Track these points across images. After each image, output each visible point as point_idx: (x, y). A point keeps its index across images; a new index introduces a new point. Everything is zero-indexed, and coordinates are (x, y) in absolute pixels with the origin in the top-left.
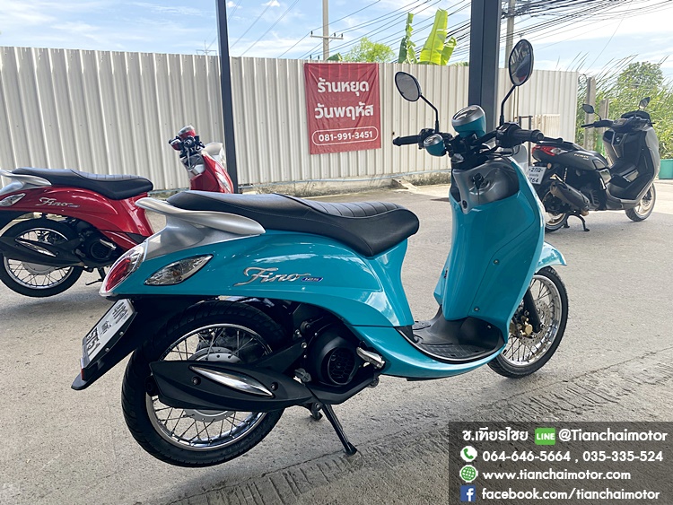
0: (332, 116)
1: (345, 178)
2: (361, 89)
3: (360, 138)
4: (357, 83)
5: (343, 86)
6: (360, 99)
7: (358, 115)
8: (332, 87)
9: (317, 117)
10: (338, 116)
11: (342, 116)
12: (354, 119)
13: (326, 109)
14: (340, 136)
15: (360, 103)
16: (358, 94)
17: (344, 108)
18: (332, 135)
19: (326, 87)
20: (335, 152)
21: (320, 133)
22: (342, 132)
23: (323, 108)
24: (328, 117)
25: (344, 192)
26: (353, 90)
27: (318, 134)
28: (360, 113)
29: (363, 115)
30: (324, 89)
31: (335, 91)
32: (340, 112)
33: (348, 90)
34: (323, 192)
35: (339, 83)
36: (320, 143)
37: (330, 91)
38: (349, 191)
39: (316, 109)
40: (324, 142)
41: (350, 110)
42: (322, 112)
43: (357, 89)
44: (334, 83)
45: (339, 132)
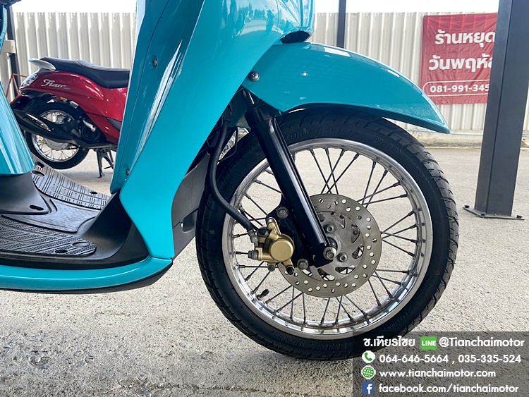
0: (448, 67)
1: (456, 130)
2: (487, 40)
3: (479, 91)
4: (483, 34)
5: (465, 37)
6: (484, 50)
7: (479, 67)
8: (451, 38)
9: (431, 68)
10: (454, 67)
11: (460, 67)
12: (474, 70)
13: (442, 61)
14: (455, 88)
15: (484, 55)
16: (482, 45)
17: (463, 60)
18: (445, 87)
19: (445, 39)
20: (447, 103)
21: (432, 84)
22: (459, 84)
23: (438, 60)
24: (444, 68)
25: (453, 145)
26: (476, 41)
27: (429, 86)
28: (483, 65)
29: (485, 67)
30: (442, 41)
31: (455, 42)
32: (458, 64)
33: (471, 41)
34: (429, 143)
35: (460, 35)
36: (431, 94)
37: (449, 42)
38: (460, 145)
39: (431, 61)
40: (436, 93)
41: (471, 62)
42: (437, 63)
43: (482, 40)
44: (454, 35)
45: (454, 84)
